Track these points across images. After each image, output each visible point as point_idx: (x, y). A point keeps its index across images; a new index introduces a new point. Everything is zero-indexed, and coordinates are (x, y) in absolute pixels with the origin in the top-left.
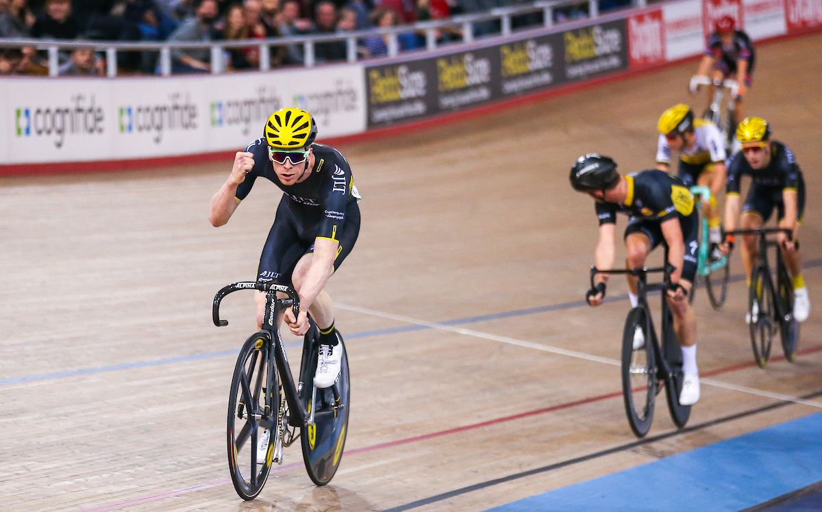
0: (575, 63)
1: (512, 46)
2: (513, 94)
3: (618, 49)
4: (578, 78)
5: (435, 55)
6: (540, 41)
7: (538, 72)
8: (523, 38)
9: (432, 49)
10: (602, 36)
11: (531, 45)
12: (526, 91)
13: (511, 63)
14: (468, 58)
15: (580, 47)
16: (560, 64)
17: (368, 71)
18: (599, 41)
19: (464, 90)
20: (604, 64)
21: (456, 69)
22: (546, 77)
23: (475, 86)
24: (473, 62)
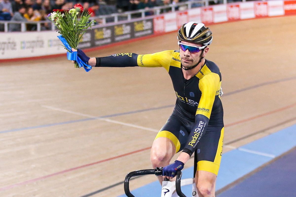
0: (137, 32)
1: (118, 26)
2: (118, 41)
3: (151, 28)
4: (138, 37)
5: (94, 28)
6: (127, 24)
7: (126, 34)
8: (121, 23)
10: (146, 23)
11: (124, 26)
12: (122, 40)
13: (118, 31)
14: (104, 29)
15: (139, 27)
16: (133, 32)
18: (145, 25)
19: (103, 39)
20: (146, 33)
21: (100, 33)
22: (128, 36)
23: (106, 38)
24: (106, 31)
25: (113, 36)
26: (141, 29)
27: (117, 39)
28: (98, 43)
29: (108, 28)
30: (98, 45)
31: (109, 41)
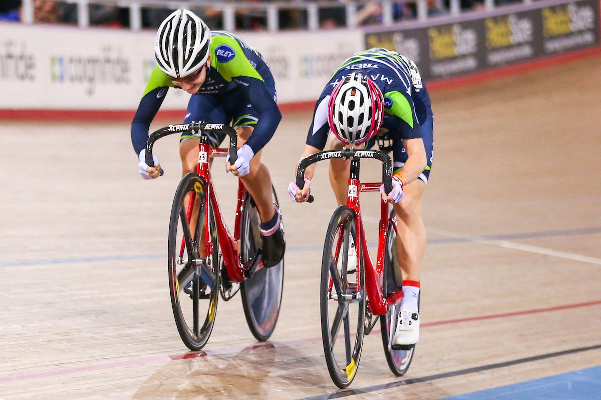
0: (553, 38)
1: (496, 19)
2: (497, 65)
3: (591, 26)
4: (555, 53)
5: (427, 25)
6: (521, 15)
7: (519, 45)
8: (504, 13)
9: (423, 19)
10: (576, 12)
11: (512, 20)
12: (509, 63)
13: (495, 35)
14: (456, 29)
15: (556, 24)
16: (538, 38)
17: (367, 36)
18: (574, 17)
19: (453, 59)
20: (579, 40)
21: (446, 39)
22: (527, 51)
23: (463, 56)
24: (460, 34)
25: (482, 50)
26: (562, 29)
27: (495, 58)
28: (438, 69)
29: (465, 25)
30: (440, 76)
31: (471, 63)
